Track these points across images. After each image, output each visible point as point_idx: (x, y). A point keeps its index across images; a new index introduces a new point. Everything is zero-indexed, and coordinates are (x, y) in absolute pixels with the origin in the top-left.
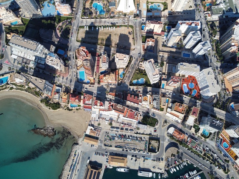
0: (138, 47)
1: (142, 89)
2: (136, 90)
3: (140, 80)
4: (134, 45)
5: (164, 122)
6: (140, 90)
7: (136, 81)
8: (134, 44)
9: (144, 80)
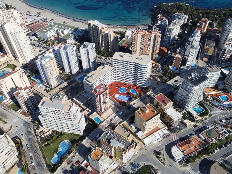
0: (16, 120)
1: (77, 154)
2: (70, 166)
3: (60, 149)
4: (6, 125)
5: (157, 157)
6: (75, 160)
7: (57, 156)
8: (6, 123)
9: (66, 141)
